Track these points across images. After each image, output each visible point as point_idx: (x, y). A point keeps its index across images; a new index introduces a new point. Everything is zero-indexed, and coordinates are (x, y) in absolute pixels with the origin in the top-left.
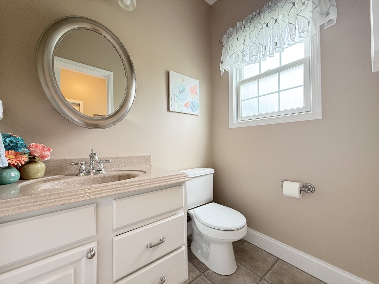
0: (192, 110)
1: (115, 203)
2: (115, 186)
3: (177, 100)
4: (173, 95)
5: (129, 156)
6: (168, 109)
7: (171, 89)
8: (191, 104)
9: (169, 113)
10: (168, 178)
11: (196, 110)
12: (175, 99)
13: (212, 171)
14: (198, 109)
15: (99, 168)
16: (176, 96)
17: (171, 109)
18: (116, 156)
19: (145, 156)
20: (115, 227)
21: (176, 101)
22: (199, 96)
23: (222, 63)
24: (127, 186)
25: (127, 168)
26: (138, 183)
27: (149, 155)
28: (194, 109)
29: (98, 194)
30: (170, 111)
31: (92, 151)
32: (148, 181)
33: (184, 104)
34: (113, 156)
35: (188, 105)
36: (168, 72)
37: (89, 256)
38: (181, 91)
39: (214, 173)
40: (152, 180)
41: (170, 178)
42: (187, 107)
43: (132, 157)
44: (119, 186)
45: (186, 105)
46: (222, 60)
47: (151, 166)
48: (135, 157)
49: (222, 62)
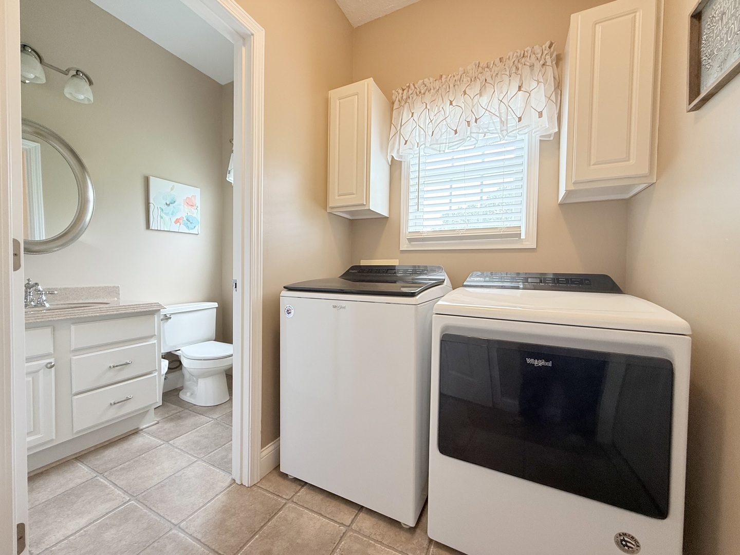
0: (188, 227)
1: (73, 327)
2: (73, 312)
3: (162, 215)
4: (156, 209)
5: (85, 286)
6: (148, 226)
7: (151, 201)
8: (185, 219)
9: (148, 232)
10: (135, 306)
11: (195, 227)
12: (159, 214)
13: (216, 305)
14: (197, 226)
15: (40, 301)
16: (160, 210)
17: (152, 226)
18: (64, 287)
19: (108, 287)
20: (73, 348)
21: (160, 216)
22: (199, 209)
23: (229, 173)
24: (87, 312)
25: (81, 302)
26: (99, 310)
27: (116, 285)
28: (191, 226)
29: (55, 317)
30: (151, 229)
31: (29, 280)
32: (111, 308)
33: (174, 219)
34: (59, 287)
35: (181, 221)
36: (148, 178)
37: (49, 366)
38: (168, 203)
39: (216, 308)
40: (116, 308)
41: (138, 306)
42: (179, 223)
43: (90, 288)
44: (78, 311)
45: (177, 221)
46: (229, 169)
47: (118, 299)
48: (93, 287)
49: (229, 171)
